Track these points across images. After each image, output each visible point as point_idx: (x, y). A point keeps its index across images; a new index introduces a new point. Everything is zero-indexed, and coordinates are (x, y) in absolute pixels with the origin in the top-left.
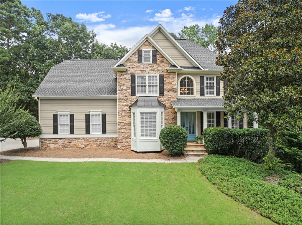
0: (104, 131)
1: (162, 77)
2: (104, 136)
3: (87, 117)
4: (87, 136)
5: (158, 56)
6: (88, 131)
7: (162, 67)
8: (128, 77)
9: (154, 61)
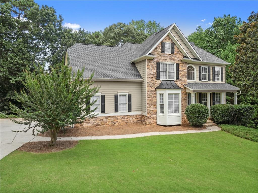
0: (130, 110)
1: (178, 65)
2: (130, 114)
3: (116, 97)
4: (116, 114)
5: (175, 48)
6: (116, 110)
7: (178, 57)
8: (154, 64)
9: (173, 52)
